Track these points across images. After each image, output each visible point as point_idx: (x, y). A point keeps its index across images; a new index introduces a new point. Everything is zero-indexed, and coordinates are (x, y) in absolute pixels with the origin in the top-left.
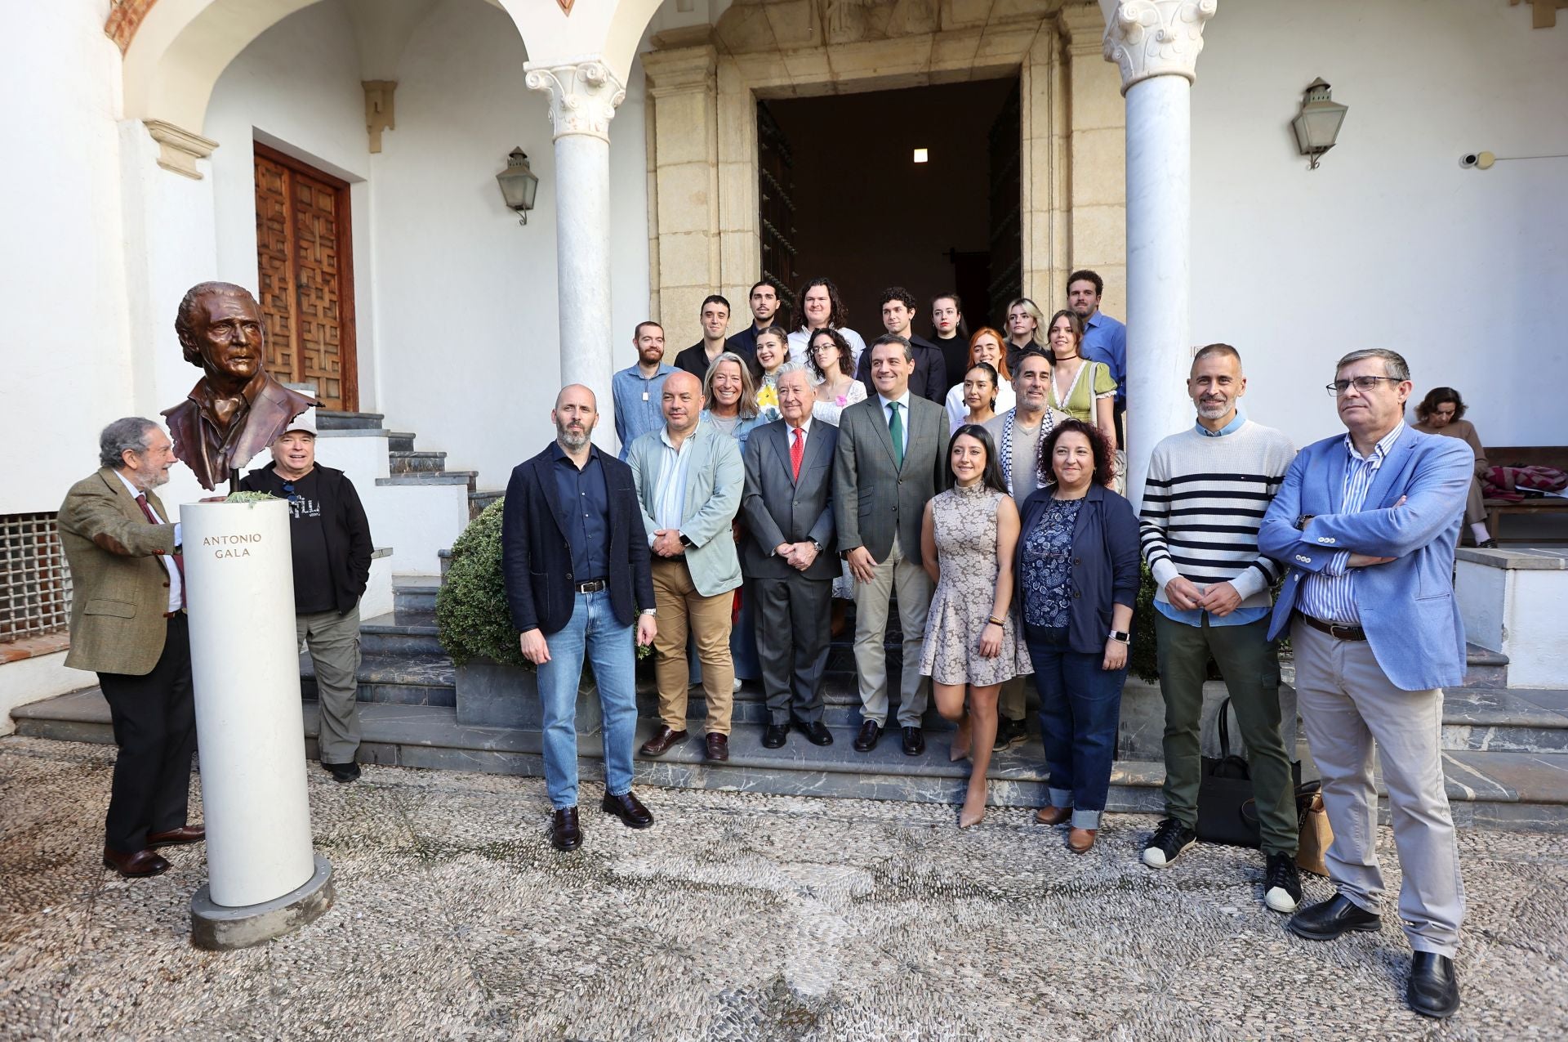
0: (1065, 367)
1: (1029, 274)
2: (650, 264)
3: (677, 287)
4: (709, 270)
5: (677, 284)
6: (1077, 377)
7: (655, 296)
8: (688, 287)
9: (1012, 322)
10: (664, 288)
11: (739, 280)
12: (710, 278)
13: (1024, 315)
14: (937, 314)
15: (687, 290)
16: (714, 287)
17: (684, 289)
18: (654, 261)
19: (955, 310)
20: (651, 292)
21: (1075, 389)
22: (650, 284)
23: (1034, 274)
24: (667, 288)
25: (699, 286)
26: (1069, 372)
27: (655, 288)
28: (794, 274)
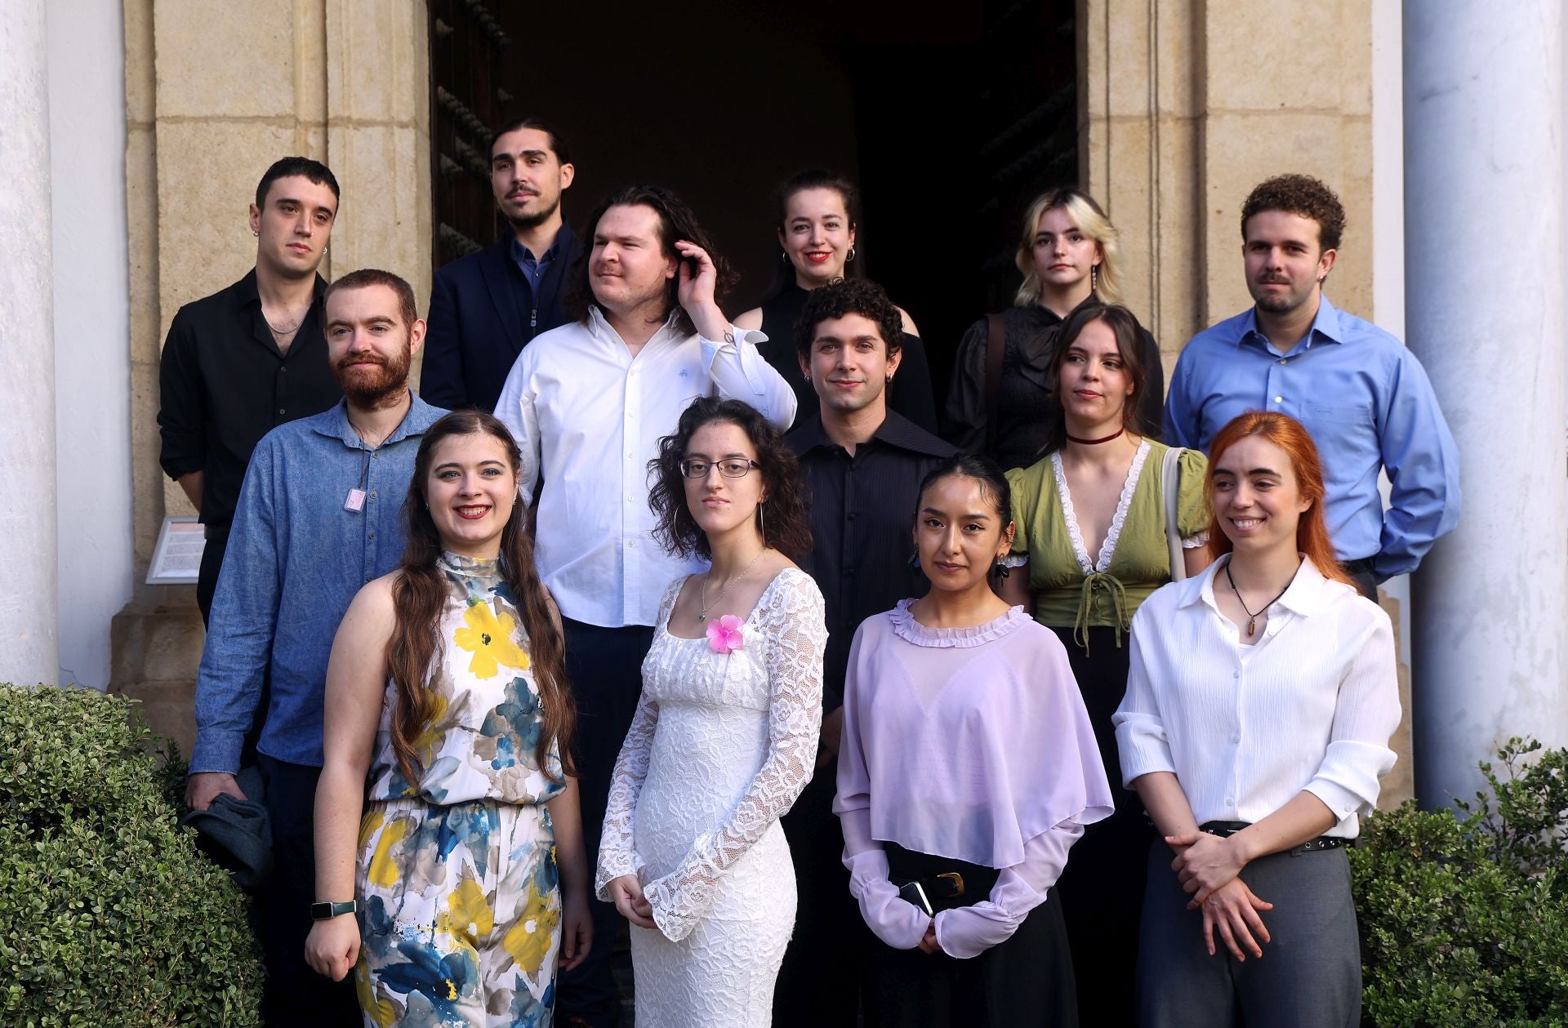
0: (1095, 459)
1: (1102, 126)
2: (124, 51)
3: (206, 119)
4: (293, 80)
5: (205, 112)
6: (1130, 488)
7: (139, 138)
8: (236, 120)
9: (1042, 253)
10: (168, 119)
11: (372, 108)
12: (296, 104)
13: (1074, 235)
14: (798, 229)
15: (232, 128)
16: (307, 125)
17: (223, 125)
18: (137, 45)
19: (843, 220)
20: (128, 126)
21: (1127, 520)
22: (125, 104)
23: (1114, 126)
24: (177, 120)
25: (266, 120)
26: (1104, 472)
27: (141, 116)
28: (503, 95)
